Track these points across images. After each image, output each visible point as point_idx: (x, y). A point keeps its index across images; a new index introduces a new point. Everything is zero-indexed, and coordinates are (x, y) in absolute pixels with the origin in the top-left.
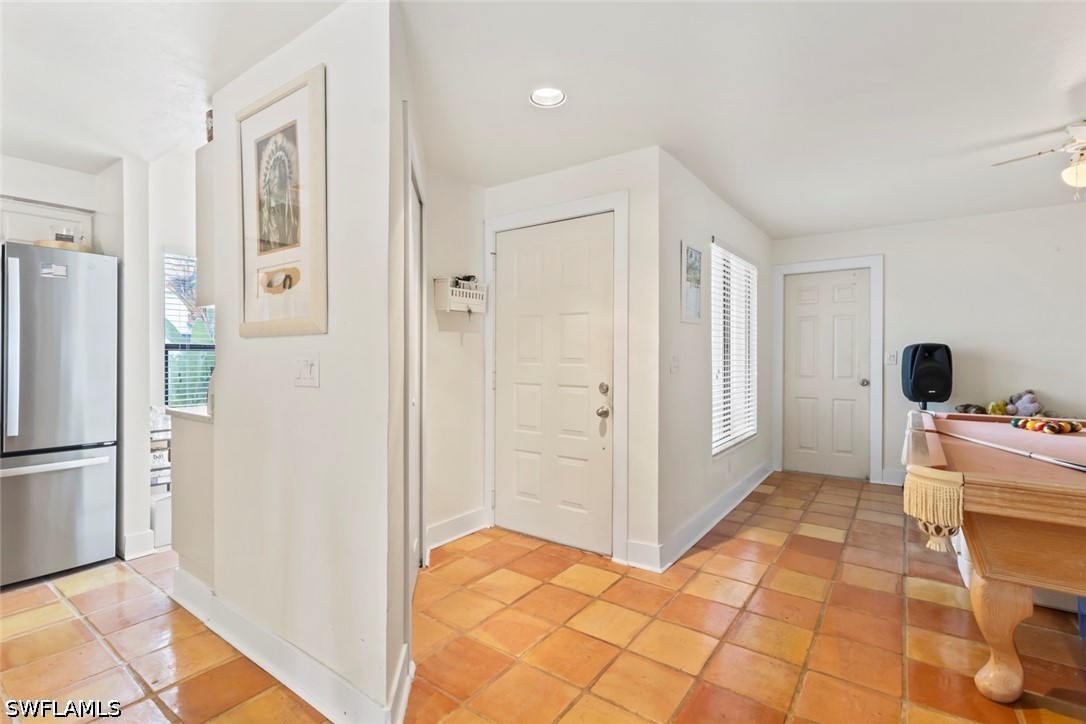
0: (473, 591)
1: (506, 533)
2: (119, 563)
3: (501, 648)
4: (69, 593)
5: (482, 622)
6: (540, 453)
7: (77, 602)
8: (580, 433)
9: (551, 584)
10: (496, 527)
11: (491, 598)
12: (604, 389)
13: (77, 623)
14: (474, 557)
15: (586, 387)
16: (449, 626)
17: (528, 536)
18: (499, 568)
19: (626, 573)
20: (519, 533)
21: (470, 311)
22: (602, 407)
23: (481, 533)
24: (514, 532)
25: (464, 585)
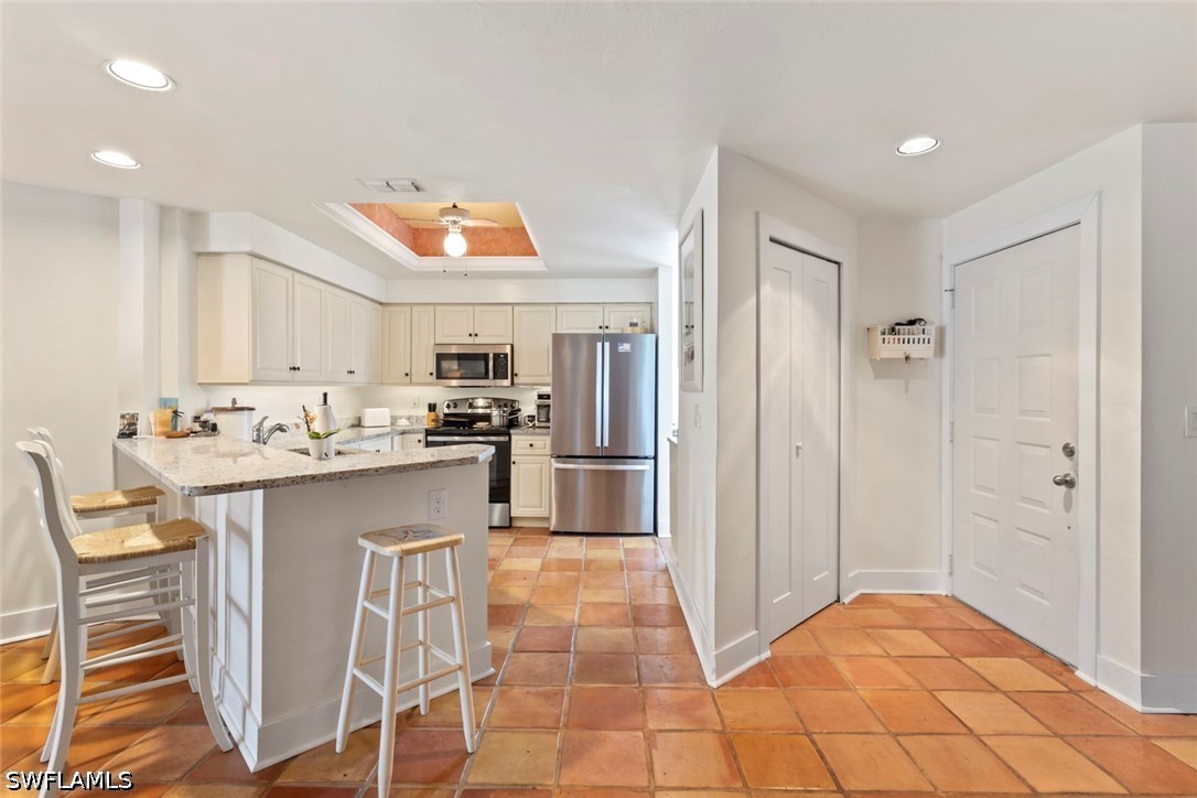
0: (868, 634)
1: (958, 604)
2: (654, 537)
3: (848, 676)
4: (626, 546)
5: (851, 655)
6: (997, 521)
7: (627, 551)
8: (1041, 504)
9: (960, 661)
10: (954, 598)
11: (879, 645)
12: (1069, 451)
13: (621, 562)
14: (898, 612)
15: (1049, 447)
16: (820, 647)
17: (985, 616)
18: (915, 628)
19: (1079, 690)
20: (975, 610)
21: (907, 358)
22: (1067, 475)
23: (932, 597)
24: (971, 608)
25: (864, 627)
